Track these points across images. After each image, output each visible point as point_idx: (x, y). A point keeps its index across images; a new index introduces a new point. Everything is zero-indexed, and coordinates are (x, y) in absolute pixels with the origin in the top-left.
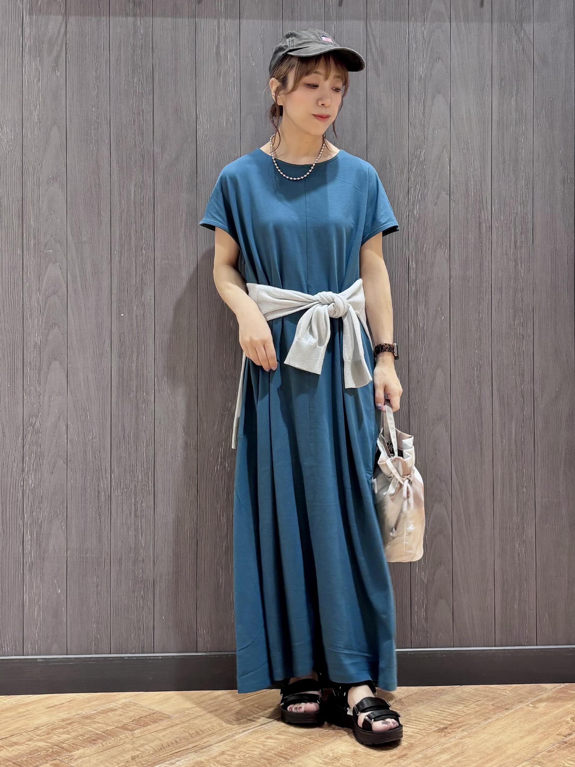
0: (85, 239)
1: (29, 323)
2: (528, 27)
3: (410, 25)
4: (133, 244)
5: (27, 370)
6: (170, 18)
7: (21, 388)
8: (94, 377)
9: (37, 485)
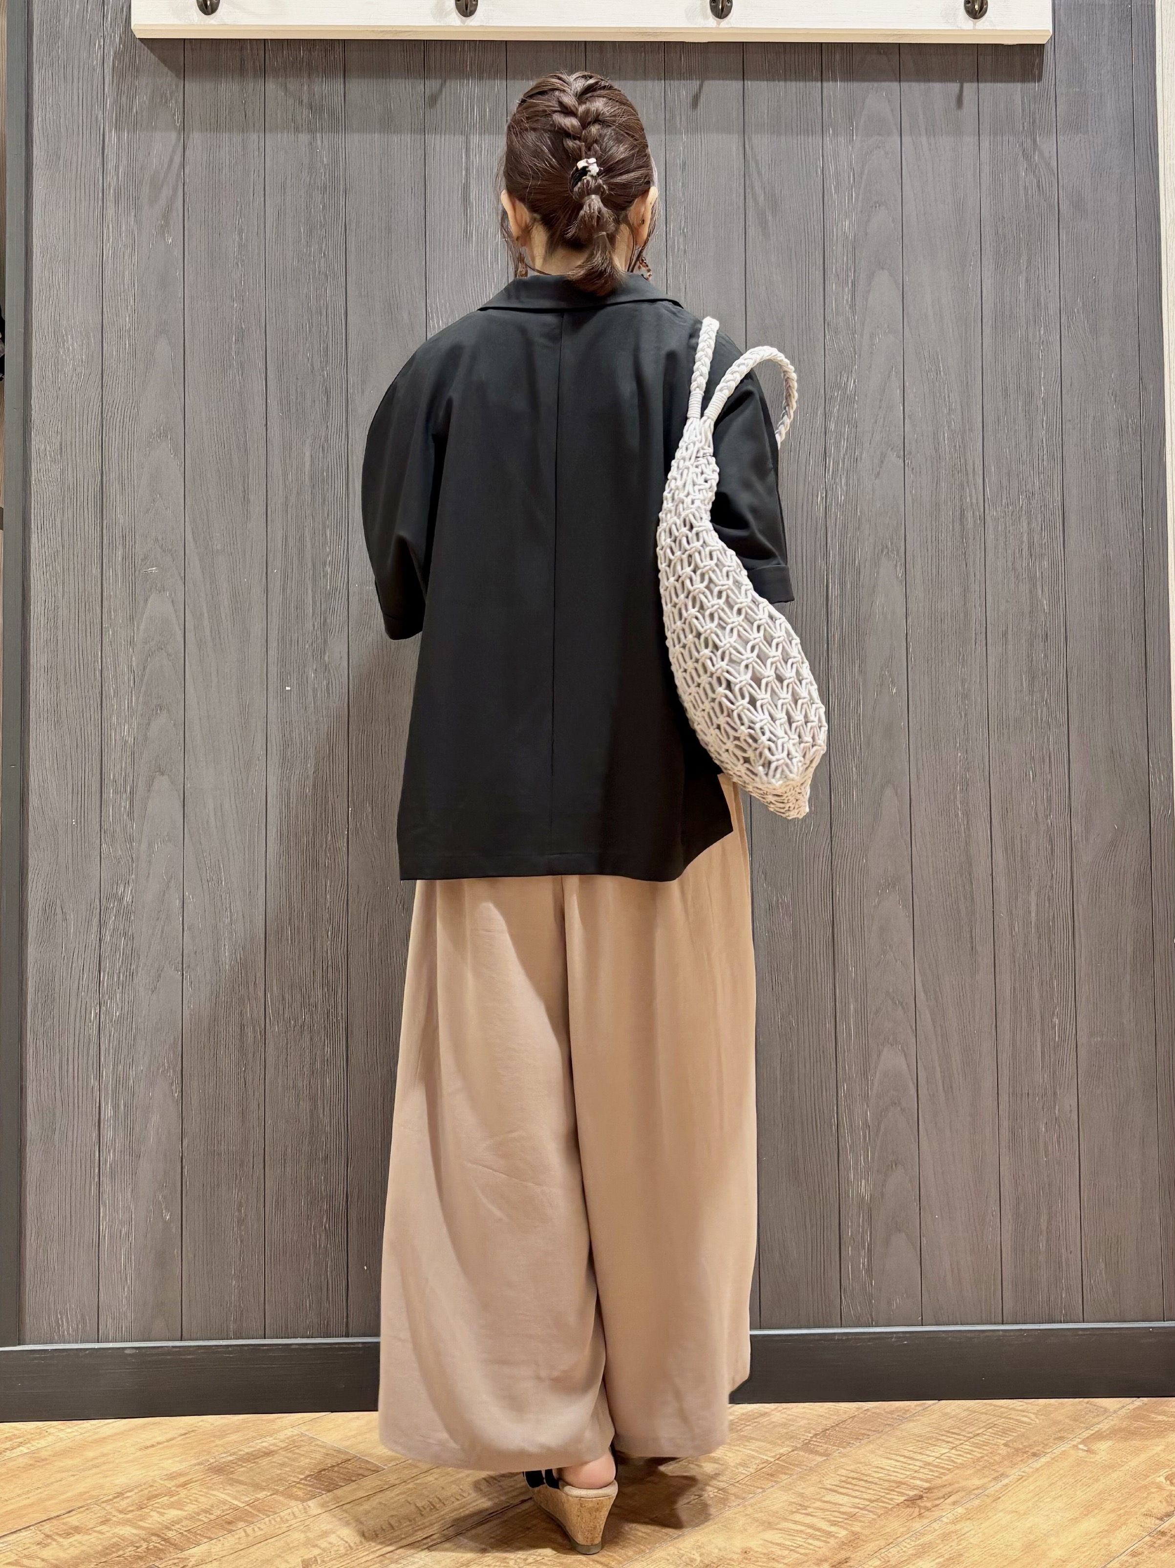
0: (219, 547)
1: (113, 706)
2: (1047, 145)
3: (824, 142)
4: (308, 556)
5: (109, 793)
6: (376, 135)
7: (97, 827)
8: (234, 807)
9: (126, 1013)
